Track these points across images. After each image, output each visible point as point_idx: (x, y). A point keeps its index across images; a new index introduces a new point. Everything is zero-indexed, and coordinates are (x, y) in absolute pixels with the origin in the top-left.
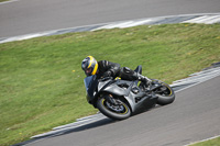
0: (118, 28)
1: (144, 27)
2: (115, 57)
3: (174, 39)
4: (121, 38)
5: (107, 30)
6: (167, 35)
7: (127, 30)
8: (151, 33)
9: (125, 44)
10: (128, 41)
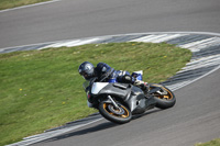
0: (65, 47)
1: (92, 46)
2: (63, 75)
3: (121, 58)
4: (68, 57)
5: (54, 49)
6: (114, 54)
7: (74, 49)
8: (99, 52)
9: (72, 62)
10: (76, 59)
